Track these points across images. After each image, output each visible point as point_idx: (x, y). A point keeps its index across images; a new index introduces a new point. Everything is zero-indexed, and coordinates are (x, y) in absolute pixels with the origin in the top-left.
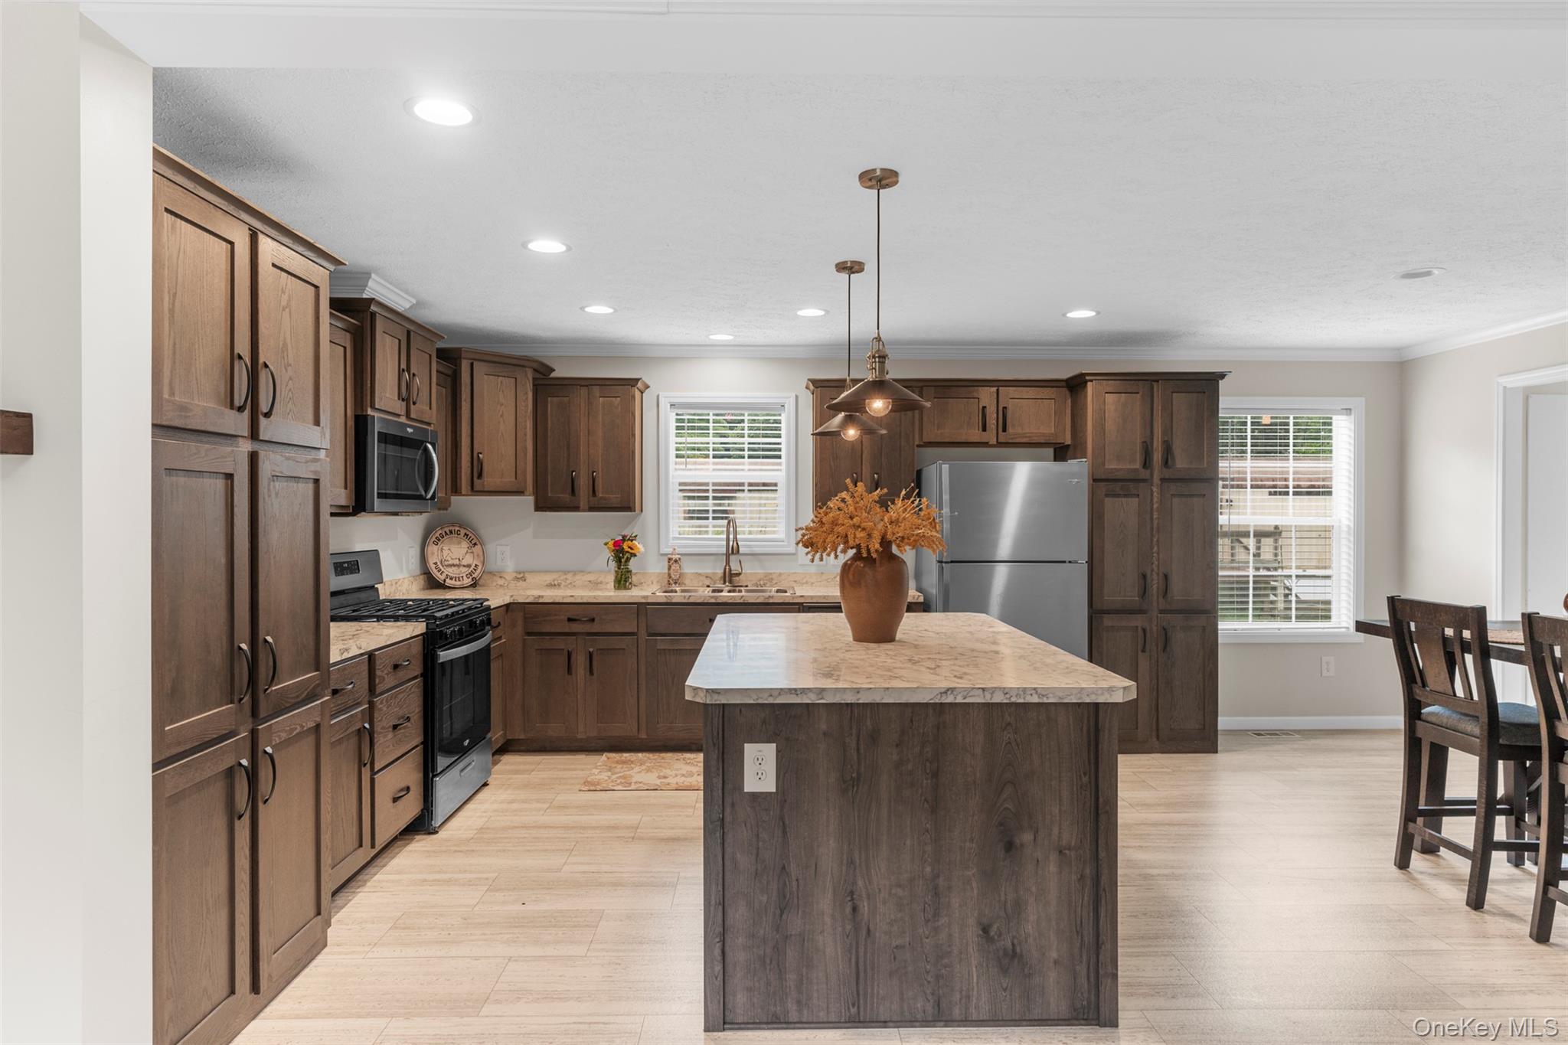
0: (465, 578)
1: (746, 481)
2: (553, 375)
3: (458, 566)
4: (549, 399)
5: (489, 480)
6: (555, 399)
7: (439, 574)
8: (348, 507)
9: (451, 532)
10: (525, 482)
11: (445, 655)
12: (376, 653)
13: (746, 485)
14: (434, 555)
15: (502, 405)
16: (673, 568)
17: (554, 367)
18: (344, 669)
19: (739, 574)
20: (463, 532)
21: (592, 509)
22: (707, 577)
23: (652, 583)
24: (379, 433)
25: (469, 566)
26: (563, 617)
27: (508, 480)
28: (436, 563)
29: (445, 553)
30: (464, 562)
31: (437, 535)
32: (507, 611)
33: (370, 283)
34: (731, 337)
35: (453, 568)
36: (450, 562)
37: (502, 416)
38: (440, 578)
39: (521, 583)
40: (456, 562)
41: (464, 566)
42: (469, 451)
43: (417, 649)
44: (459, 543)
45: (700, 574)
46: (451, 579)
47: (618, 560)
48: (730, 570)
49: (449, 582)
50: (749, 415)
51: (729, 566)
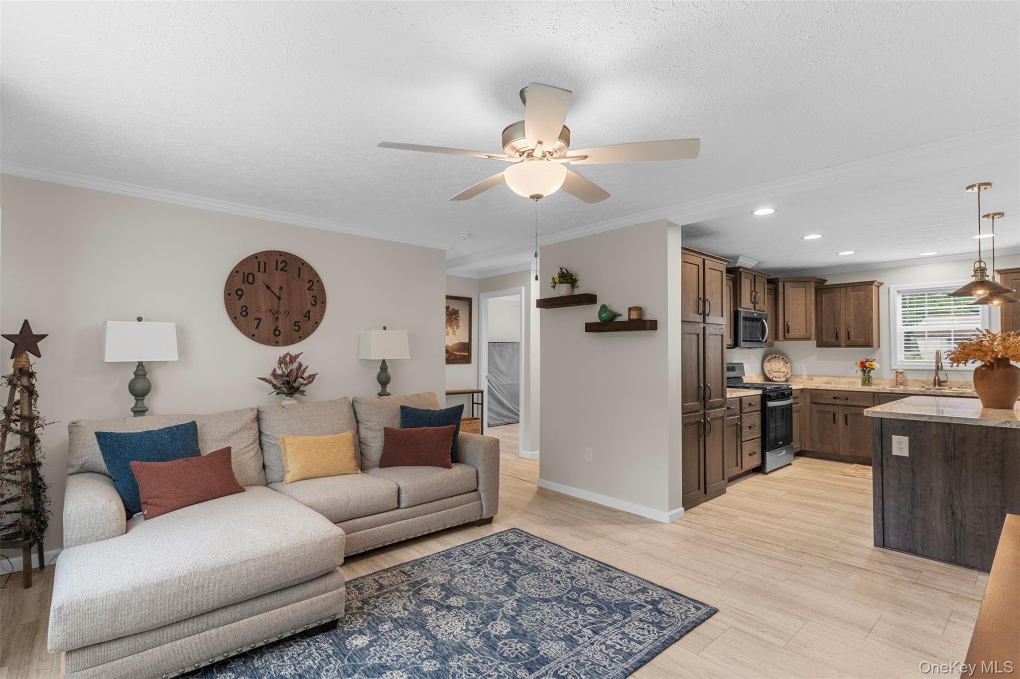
0: (782, 377)
1: (952, 330)
2: (826, 284)
3: (779, 372)
4: (824, 295)
5: (792, 334)
6: (826, 295)
7: (770, 375)
8: (731, 345)
9: (775, 357)
10: (811, 334)
11: (771, 404)
12: (743, 398)
13: (952, 332)
14: (768, 367)
15: (798, 300)
16: (899, 376)
17: (826, 279)
18: (731, 401)
19: (946, 382)
20: (781, 357)
21: (848, 346)
22: (923, 382)
23: (886, 384)
24: (743, 317)
25: (784, 372)
26: (830, 397)
27: (802, 333)
28: (768, 371)
29: (773, 366)
30: (782, 371)
31: (769, 358)
32: (802, 392)
33: (739, 260)
34: (935, 253)
35: (777, 373)
36: (775, 370)
37: (799, 305)
38: (771, 377)
39: (811, 381)
40: (778, 370)
41: (782, 372)
42: (783, 321)
43: (758, 399)
44: (779, 362)
45: (918, 381)
46: (776, 377)
47: (864, 371)
48: (939, 379)
49: (774, 379)
51: (938, 377)
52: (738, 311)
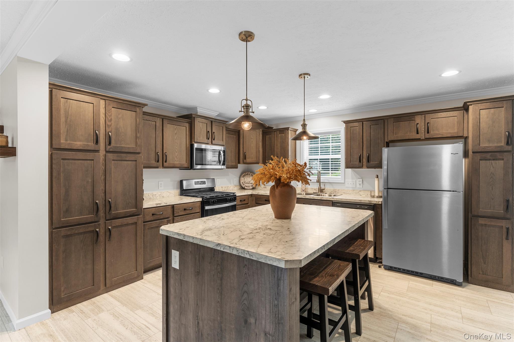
0: (250, 186)
1: (330, 158)
3: (249, 183)
4: (267, 136)
5: (248, 160)
6: (268, 136)
7: (243, 185)
8: (189, 167)
9: (248, 174)
10: (259, 160)
11: (207, 208)
12: (175, 205)
13: (330, 159)
14: (242, 180)
15: (252, 139)
16: (303, 186)
18: (159, 209)
19: (324, 189)
20: (251, 174)
22: (315, 190)
23: (299, 191)
24: (196, 148)
25: (252, 183)
26: (264, 199)
27: (254, 160)
28: (242, 182)
29: (245, 180)
30: (251, 182)
31: (244, 175)
32: (251, 196)
33: (198, 110)
34: (316, 111)
35: (247, 184)
36: (247, 182)
37: (252, 142)
38: (243, 186)
39: (265, 189)
40: (248, 182)
41: (250, 183)
42: (242, 152)
43: (199, 204)
44: (250, 177)
45: (313, 189)
46: (246, 187)
48: (321, 187)
49: (246, 188)
50: (332, 136)
51: (320, 186)
52: (193, 144)
